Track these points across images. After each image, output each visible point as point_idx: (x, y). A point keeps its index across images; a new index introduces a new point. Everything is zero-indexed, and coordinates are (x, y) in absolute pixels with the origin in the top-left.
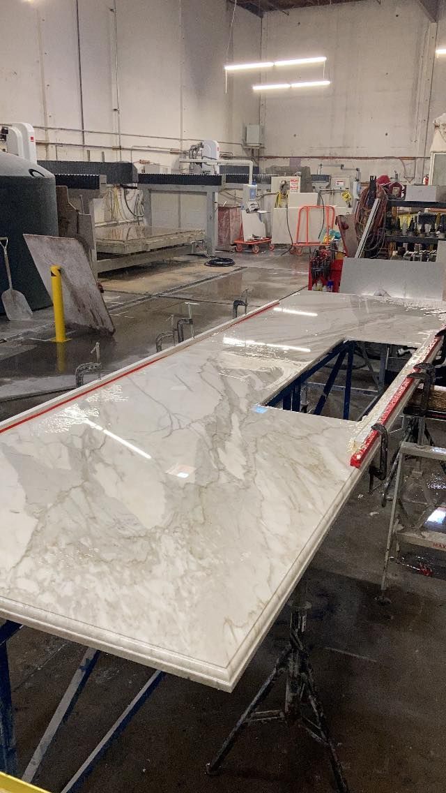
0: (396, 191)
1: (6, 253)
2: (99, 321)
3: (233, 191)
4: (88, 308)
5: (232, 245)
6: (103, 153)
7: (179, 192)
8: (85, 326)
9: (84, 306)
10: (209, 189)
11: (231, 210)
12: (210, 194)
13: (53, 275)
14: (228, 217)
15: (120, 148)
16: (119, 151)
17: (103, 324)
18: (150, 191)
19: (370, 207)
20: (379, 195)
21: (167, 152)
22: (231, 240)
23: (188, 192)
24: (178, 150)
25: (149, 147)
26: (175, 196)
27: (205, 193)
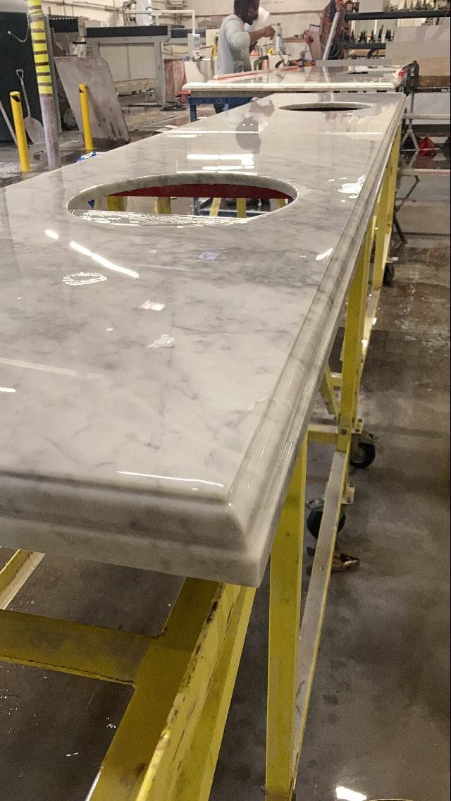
0: (349, 7)
1: (22, 84)
2: (117, 132)
3: (169, 46)
4: (108, 121)
5: (177, 97)
6: (49, 8)
7: (127, 45)
8: (104, 139)
9: (104, 120)
10: (155, 39)
11: (174, 63)
12: (157, 45)
13: (81, 91)
14: (171, 69)
15: (63, 4)
16: (62, 7)
17: (120, 135)
18: (99, 45)
19: (331, 21)
20: (338, 9)
21: (101, 9)
22: (176, 91)
23: (134, 44)
24: (111, 7)
25: (86, 3)
26: (124, 48)
27: (152, 44)
